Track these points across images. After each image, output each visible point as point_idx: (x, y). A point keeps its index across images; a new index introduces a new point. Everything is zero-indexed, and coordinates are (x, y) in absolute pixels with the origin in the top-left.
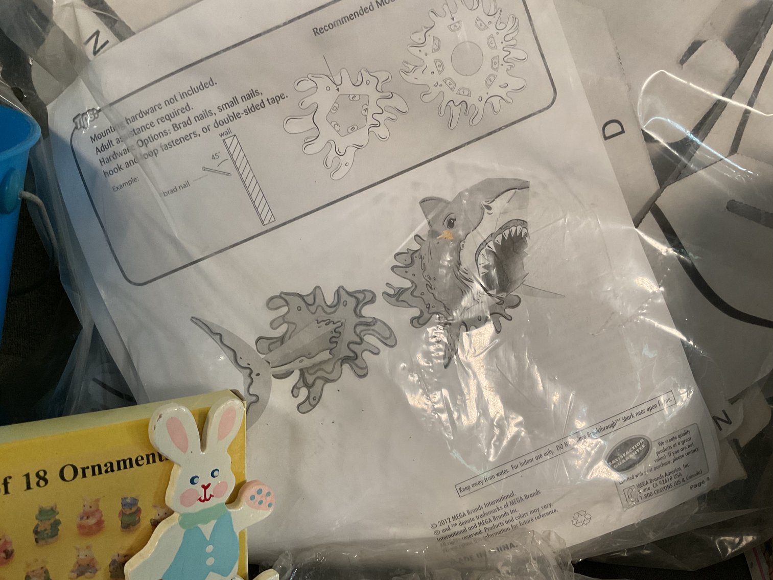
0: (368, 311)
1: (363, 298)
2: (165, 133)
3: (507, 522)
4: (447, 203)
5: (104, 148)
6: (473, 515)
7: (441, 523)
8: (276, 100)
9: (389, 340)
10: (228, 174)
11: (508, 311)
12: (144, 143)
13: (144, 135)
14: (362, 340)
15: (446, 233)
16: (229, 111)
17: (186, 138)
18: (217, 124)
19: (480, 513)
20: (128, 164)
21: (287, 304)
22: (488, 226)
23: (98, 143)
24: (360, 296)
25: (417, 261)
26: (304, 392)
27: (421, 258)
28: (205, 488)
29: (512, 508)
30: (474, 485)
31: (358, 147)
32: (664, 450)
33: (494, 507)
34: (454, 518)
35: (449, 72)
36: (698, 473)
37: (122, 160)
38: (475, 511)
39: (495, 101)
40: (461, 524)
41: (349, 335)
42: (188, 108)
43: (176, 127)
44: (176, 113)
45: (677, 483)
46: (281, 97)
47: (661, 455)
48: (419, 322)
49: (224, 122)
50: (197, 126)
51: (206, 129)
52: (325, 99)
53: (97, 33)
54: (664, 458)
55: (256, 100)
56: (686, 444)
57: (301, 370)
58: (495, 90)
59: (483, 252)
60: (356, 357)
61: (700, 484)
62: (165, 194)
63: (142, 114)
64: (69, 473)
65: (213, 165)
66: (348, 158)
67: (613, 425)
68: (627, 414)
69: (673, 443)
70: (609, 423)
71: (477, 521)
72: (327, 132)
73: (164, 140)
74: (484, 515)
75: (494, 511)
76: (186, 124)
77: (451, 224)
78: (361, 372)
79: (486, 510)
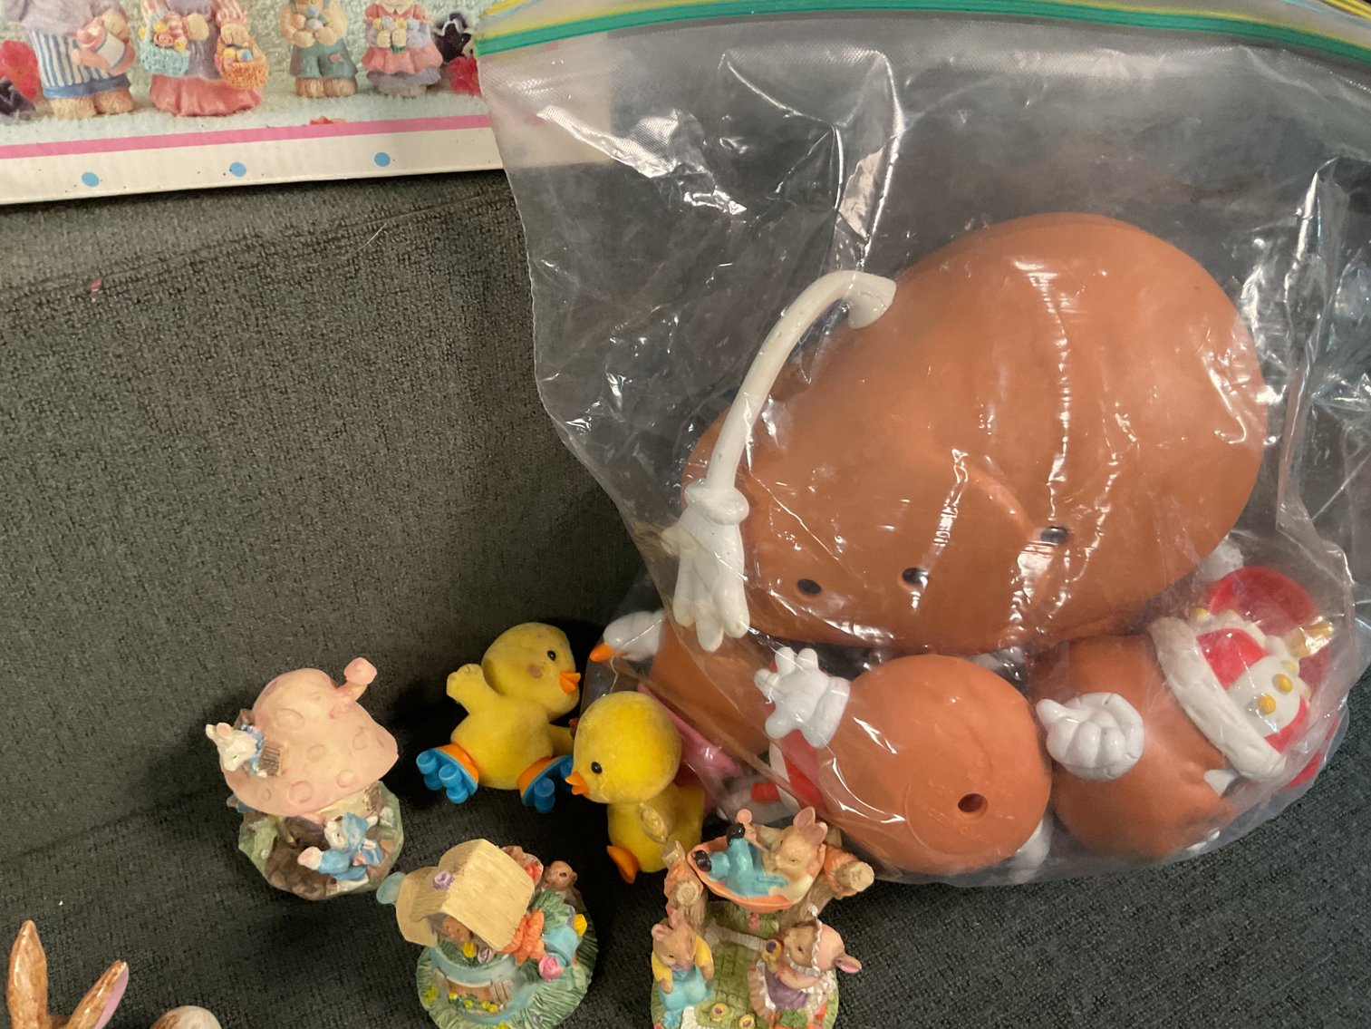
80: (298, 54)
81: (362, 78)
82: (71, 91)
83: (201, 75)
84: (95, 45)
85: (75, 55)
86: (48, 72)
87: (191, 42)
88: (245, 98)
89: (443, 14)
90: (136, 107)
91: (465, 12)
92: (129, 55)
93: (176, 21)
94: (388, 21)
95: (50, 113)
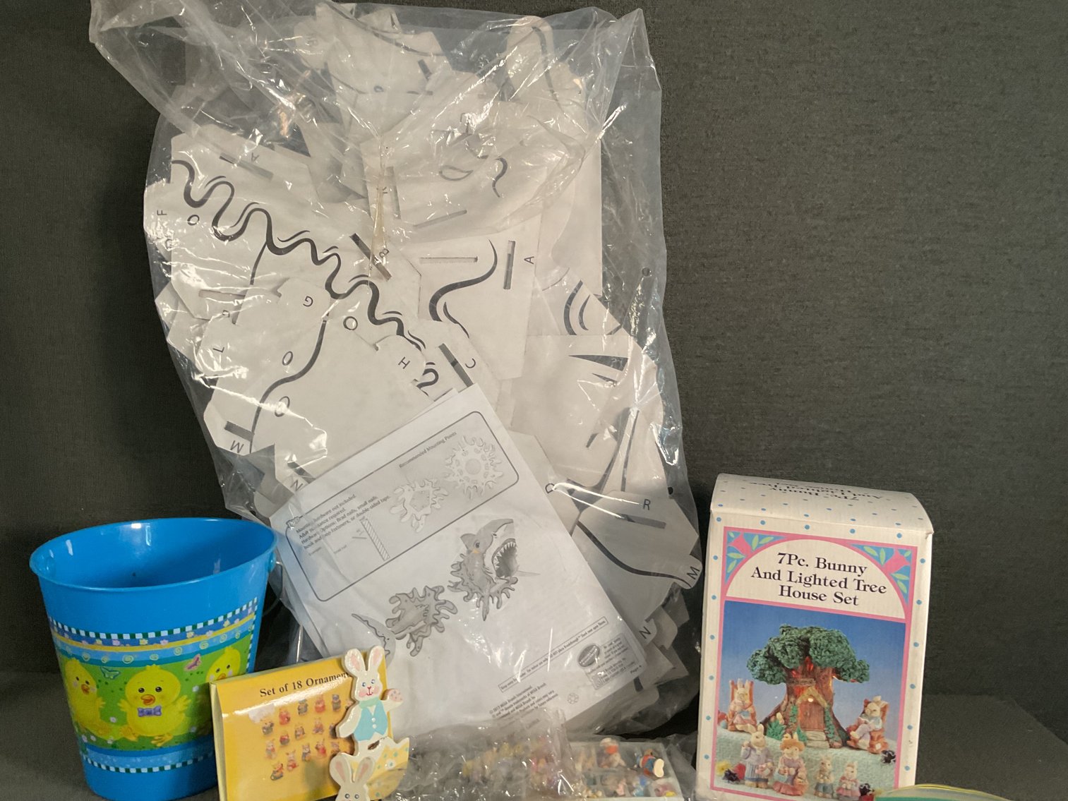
0: (441, 597)
1: (438, 590)
2: (334, 523)
3: (532, 705)
4: (474, 535)
5: (304, 535)
6: (512, 703)
7: (495, 710)
8: (385, 500)
9: (454, 610)
10: (365, 538)
11: (513, 586)
12: (324, 530)
13: (323, 526)
14: (439, 612)
15: (475, 551)
16: (363, 508)
17: (343, 525)
18: (358, 515)
19: (515, 701)
20: (316, 541)
21: (400, 599)
22: (496, 544)
23: (301, 533)
24: (436, 590)
25: (462, 566)
26: (413, 645)
27: (464, 565)
28: (369, 688)
29: (533, 695)
30: (509, 684)
31: (427, 515)
32: (608, 651)
33: (522, 696)
34: (502, 706)
35: (466, 474)
36: (632, 663)
37: (313, 540)
38: (512, 699)
39: (490, 483)
40: (506, 709)
41: (433, 611)
42: (344, 510)
43: (338, 520)
44: (338, 513)
45: (622, 670)
46: (388, 497)
47: (608, 654)
48: (467, 598)
49: (361, 514)
50: (348, 518)
51: (353, 519)
52: (408, 496)
53: (297, 482)
54: (609, 655)
55: (375, 501)
56: (621, 645)
57: (410, 633)
58: (489, 478)
59: (496, 557)
60: (438, 622)
61: (636, 670)
62: (335, 553)
63: (322, 516)
64: (310, 682)
65: (357, 535)
66: (423, 521)
67: (577, 639)
68: (583, 633)
69: (612, 646)
70: (574, 639)
71: (514, 706)
72: (411, 510)
73: (333, 527)
74: (518, 702)
75: (522, 699)
76: (343, 518)
77: (477, 546)
78: (441, 630)
79: (518, 698)
80: (818, 785)
81: (835, 795)
82: (752, 779)
83: (789, 784)
84: (763, 770)
85: (756, 771)
86: (747, 773)
87: (789, 775)
88: (799, 793)
89: (863, 783)
90: (768, 788)
91: (870, 784)
92: (771, 774)
93: (787, 769)
94: (847, 782)
95: (744, 784)
